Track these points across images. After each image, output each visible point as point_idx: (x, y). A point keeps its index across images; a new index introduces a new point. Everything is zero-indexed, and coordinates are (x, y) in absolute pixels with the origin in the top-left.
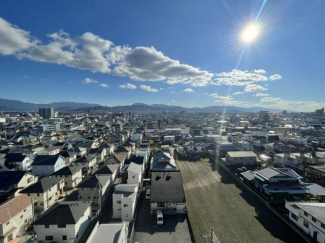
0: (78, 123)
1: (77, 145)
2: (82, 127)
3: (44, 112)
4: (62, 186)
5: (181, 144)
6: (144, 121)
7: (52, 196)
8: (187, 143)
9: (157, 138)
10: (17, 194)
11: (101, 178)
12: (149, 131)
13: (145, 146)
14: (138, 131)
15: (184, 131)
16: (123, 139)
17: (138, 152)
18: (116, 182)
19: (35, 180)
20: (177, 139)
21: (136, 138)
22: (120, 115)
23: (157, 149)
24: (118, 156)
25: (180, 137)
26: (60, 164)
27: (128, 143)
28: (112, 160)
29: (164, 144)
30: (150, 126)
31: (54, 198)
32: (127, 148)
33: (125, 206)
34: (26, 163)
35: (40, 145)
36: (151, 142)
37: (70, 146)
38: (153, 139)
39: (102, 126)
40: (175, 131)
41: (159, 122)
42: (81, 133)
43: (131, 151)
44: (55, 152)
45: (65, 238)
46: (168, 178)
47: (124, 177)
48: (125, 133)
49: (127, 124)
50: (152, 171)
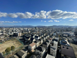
0: (41, 30)
1: (41, 34)
2: (42, 31)
3: (36, 28)
6: (56, 30)
7: (38, 44)
8: (73, 38)
9: (61, 35)
10: (33, 42)
11: (47, 43)
12: (58, 33)
13: (58, 37)
14: (55, 32)
17: (56, 38)
19: (35, 40)
20: (68, 36)
21: (54, 34)
22: (49, 28)
23: (61, 38)
24: (51, 38)
26: (39, 38)
27: (52, 35)
28: (49, 39)
29: (63, 37)
30: (58, 31)
32: (53, 37)
33: (54, 52)
34: (34, 37)
35: (35, 34)
37: (40, 35)
38: (59, 35)
39: (46, 31)
41: (61, 30)
42: (42, 32)
44: (38, 35)
47: (53, 44)
48: (51, 33)
49: (51, 31)
50: (61, 44)
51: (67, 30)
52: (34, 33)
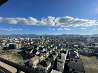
0: (48, 40)
1: (48, 45)
2: (49, 41)
3: (41, 37)
4: (44, 56)
5: (81, 49)
6: (66, 40)
8: (84, 49)
9: (71, 46)
10: (36, 56)
11: (54, 56)
12: (68, 43)
13: (67, 48)
14: (64, 43)
15: (83, 44)
16: (59, 45)
17: (65, 50)
18: (58, 58)
19: (39, 53)
20: (79, 47)
21: (64, 45)
22: (58, 38)
23: (71, 49)
24: (58, 50)
25: (81, 46)
26: (44, 50)
27: (61, 46)
28: (56, 51)
29: (74, 48)
30: (68, 41)
31: (43, 58)
32: (61, 48)
33: (61, 66)
34: (38, 49)
35: (40, 45)
36: (69, 47)
37: (46, 46)
38: (69, 46)
39: (53, 41)
40: (78, 44)
41: (72, 40)
42: (49, 42)
43: (62, 49)
44: (43, 47)
45: (45, 70)
46: (76, 61)
47: (60, 57)
48: (60, 43)
49: (60, 41)
51: (78, 40)
52: (39, 43)
